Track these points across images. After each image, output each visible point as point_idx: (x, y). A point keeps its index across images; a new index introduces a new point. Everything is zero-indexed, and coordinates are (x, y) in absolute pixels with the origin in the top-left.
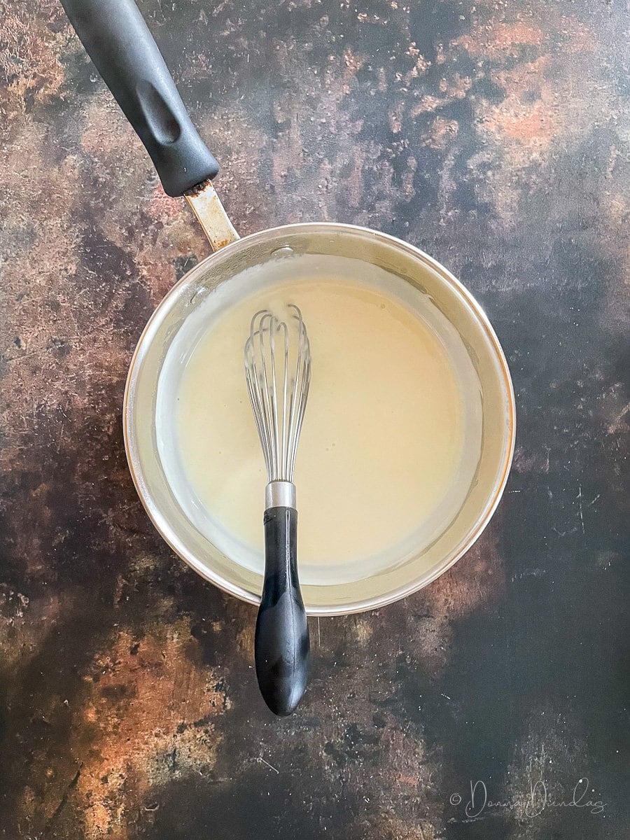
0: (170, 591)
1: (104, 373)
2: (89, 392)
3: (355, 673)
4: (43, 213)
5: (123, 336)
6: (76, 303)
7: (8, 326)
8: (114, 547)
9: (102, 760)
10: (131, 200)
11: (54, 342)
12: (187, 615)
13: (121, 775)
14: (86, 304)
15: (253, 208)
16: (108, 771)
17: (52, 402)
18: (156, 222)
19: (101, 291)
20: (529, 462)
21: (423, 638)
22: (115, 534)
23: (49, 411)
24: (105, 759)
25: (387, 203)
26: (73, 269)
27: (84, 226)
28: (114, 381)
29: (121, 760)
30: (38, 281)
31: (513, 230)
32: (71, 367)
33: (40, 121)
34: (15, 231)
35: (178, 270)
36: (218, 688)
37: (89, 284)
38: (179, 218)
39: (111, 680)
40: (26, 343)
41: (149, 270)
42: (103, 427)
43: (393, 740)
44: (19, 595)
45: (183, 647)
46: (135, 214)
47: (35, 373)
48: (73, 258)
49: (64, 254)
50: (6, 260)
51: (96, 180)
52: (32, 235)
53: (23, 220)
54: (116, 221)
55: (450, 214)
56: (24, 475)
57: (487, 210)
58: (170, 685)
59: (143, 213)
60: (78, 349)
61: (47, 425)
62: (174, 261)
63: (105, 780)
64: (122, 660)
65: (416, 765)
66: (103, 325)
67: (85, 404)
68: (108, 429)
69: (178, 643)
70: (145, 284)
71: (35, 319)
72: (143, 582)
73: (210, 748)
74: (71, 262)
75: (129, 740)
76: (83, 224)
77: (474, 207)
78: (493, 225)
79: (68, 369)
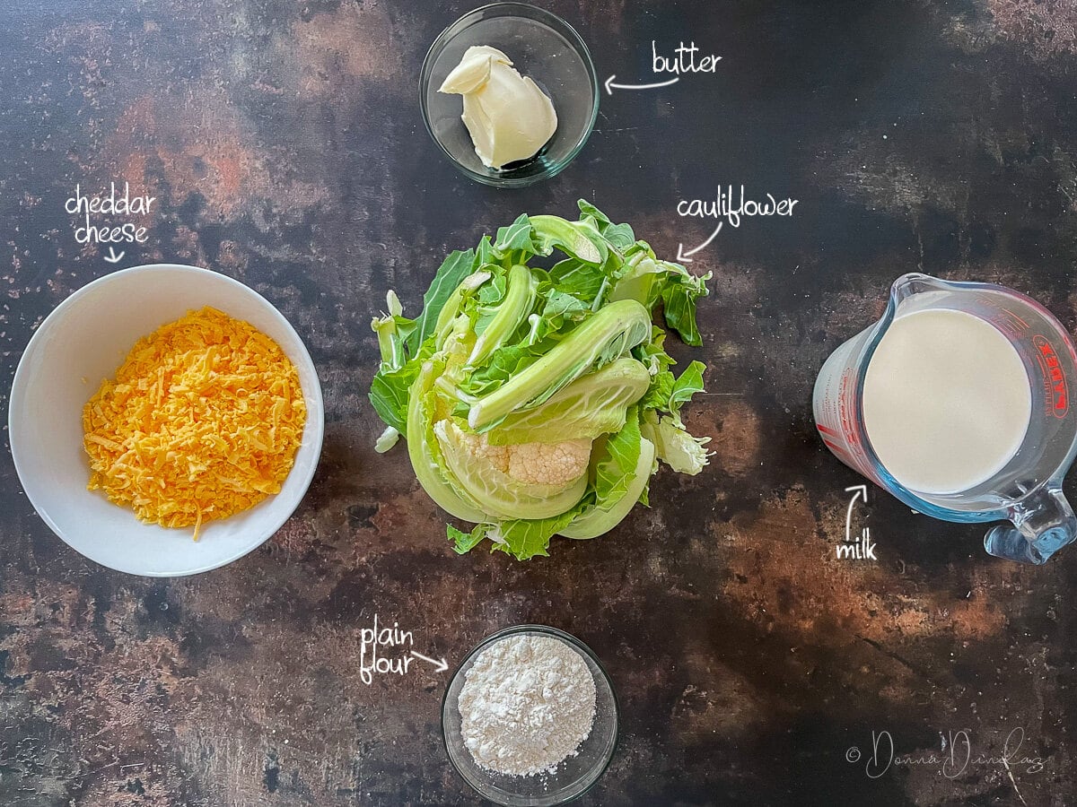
0: (684, 542)
1: (463, 603)
3: (770, 360)
4: (300, 661)
5: (427, 583)
7: (413, 699)
8: (638, 597)
9: (853, 616)
10: (290, 571)
11: (430, 652)
12: (709, 525)
13: (868, 597)
16: (863, 609)
18: (312, 547)
19: (380, 604)
21: (738, 291)
22: (627, 596)
24: (851, 612)
25: (301, 314)
26: (357, 632)
27: (314, 620)
28: (472, 593)
29: (852, 596)
31: (332, 189)
32: (457, 635)
33: (206, 662)
34: (317, 690)
35: (363, 526)
36: (782, 497)
38: (309, 523)
39: (772, 603)
40: (430, 681)
41: (362, 556)
42: (519, 605)
43: (838, 324)
44: (684, 695)
45: (740, 530)
46: (304, 567)
48: (347, 631)
49: (342, 640)
50: (347, 700)
51: (267, 606)
52: (321, 673)
53: (306, 682)
54: (311, 588)
55: (314, 251)
57: (312, 214)
58: (779, 544)
59: (303, 559)
60: (438, 628)
62: (353, 529)
63: (872, 613)
64: (752, 593)
65: (864, 301)
66: (416, 603)
68: (520, 600)
69: (736, 536)
70: (376, 559)
72: (674, 569)
73: (842, 507)
74: (350, 633)
75: (832, 588)
76: (313, 620)
77: (307, 228)
78: (327, 208)
79: (459, 639)
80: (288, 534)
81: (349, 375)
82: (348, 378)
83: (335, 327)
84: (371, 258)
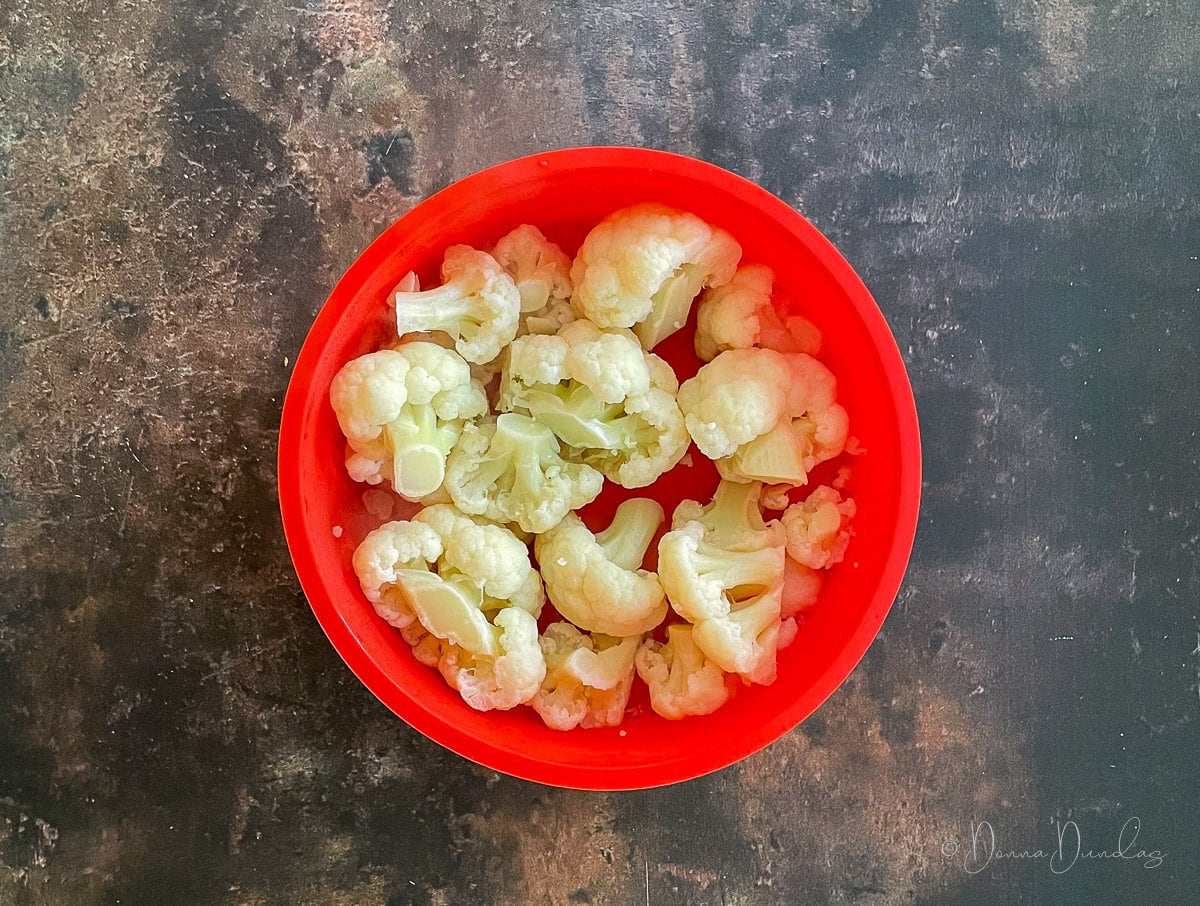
0: (344, 823)
1: (217, 372)
2: (186, 413)
4: (96, 39)
5: (257, 297)
6: (161, 227)
7: (23, 272)
8: (232, 730)
10: (278, 16)
11: (117, 306)
12: (379, 874)
14: (181, 229)
15: (530, 35)
17: (112, 432)
18: (329, 60)
19: (214, 202)
20: (1095, 577)
22: (235, 705)
23: (104, 448)
25: (810, 30)
26: (156, 155)
27: (179, 68)
28: (238, 390)
30: (85, 180)
31: (1075, 88)
32: (151, 358)
34: (40, 75)
35: (373, 163)
37: (188, 187)
38: (378, 53)
40: (59, 306)
41: (312, 162)
42: (214, 485)
44: (39, 822)
46: (286, 43)
47: (76, 369)
48: (157, 134)
49: (140, 125)
50: (20, 135)
52: (73, 82)
53: (56, 53)
54: (246, 58)
55: (943, 54)
56: (51, 579)
57: (1023, 48)
59: (302, 41)
60: (165, 322)
61: (100, 477)
62: (364, 143)
66: (217, 275)
67: (178, 436)
68: (225, 489)
70: (304, 190)
71: (79, 258)
72: (290, 804)
74: (154, 142)
76: (180, 64)
77: (993, 40)
78: (1033, 79)
79: (144, 363)
80: (356, 9)
81: (684, 130)
82: (675, 129)
83: (784, 100)
84: (930, 173)
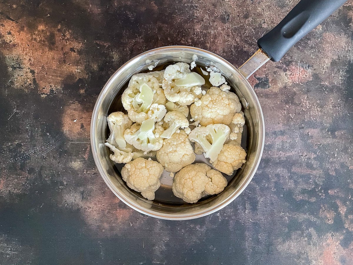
0: (101, 69)
1: (212, 40)
2: (202, 32)
3: (56, 160)
5: (230, 50)
6: (247, 27)
8: (124, 41)
9: (19, 32)
10: (298, 56)
11: (228, 15)
12: (89, 77)
13: (11, 41)
14: (247, 32)
15: (293, 117)
16: (14, 35)
17: (198, 14)
18: (287, 68)
19: (253, 40)
20: (158, 253)
21: (72, 195)
22: (130, 42)
23: (194, 12)
24: (20, 34)
25: (293, 186)
26: (265, 26)
28: (207, 45)
29: (19, 42)
30: (259, 8)
31: (277, 250)
32: (215, 23)
33: (339, 13)
35: (262, 79)
36: (52, 91)
37: (257, 33)
38: (289, 80)
39: (58, 38)
42: (184, 38)
43: (21, 178)
45: (73, 74)
46: (291, 58)
47: (213, 5)
48: (270, 26)
51: (309, 39)
52: (283, 6)
53: (290, 2)
55: (286, 218)
57: (288, 237)
58: (54, 67)
59: (292, 62)
60: (224, 27)
61: (187, 11)
62: (267, 77)
63: (10, 33)
64: (68, 43)
65: (9, 189)
66: (236, 40)
67: (196, 30)
68: (184, 41)
69: (75, 72)
71: (240, 6)
72: (107, 55)
73: (22, 86)
75: (28, 45)
77: (290, 230)
78: (280, 240)
79: (214, 22)
80: (300, 75)
81: (269, 155)
82: (269, 153)
83: (276, 179)
84: (257, 214)
